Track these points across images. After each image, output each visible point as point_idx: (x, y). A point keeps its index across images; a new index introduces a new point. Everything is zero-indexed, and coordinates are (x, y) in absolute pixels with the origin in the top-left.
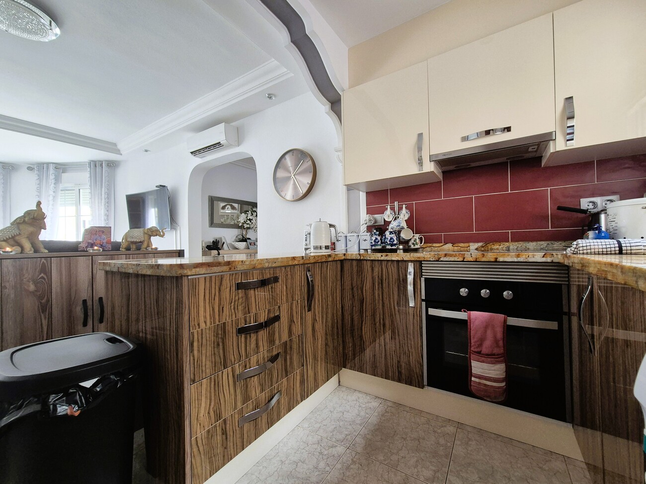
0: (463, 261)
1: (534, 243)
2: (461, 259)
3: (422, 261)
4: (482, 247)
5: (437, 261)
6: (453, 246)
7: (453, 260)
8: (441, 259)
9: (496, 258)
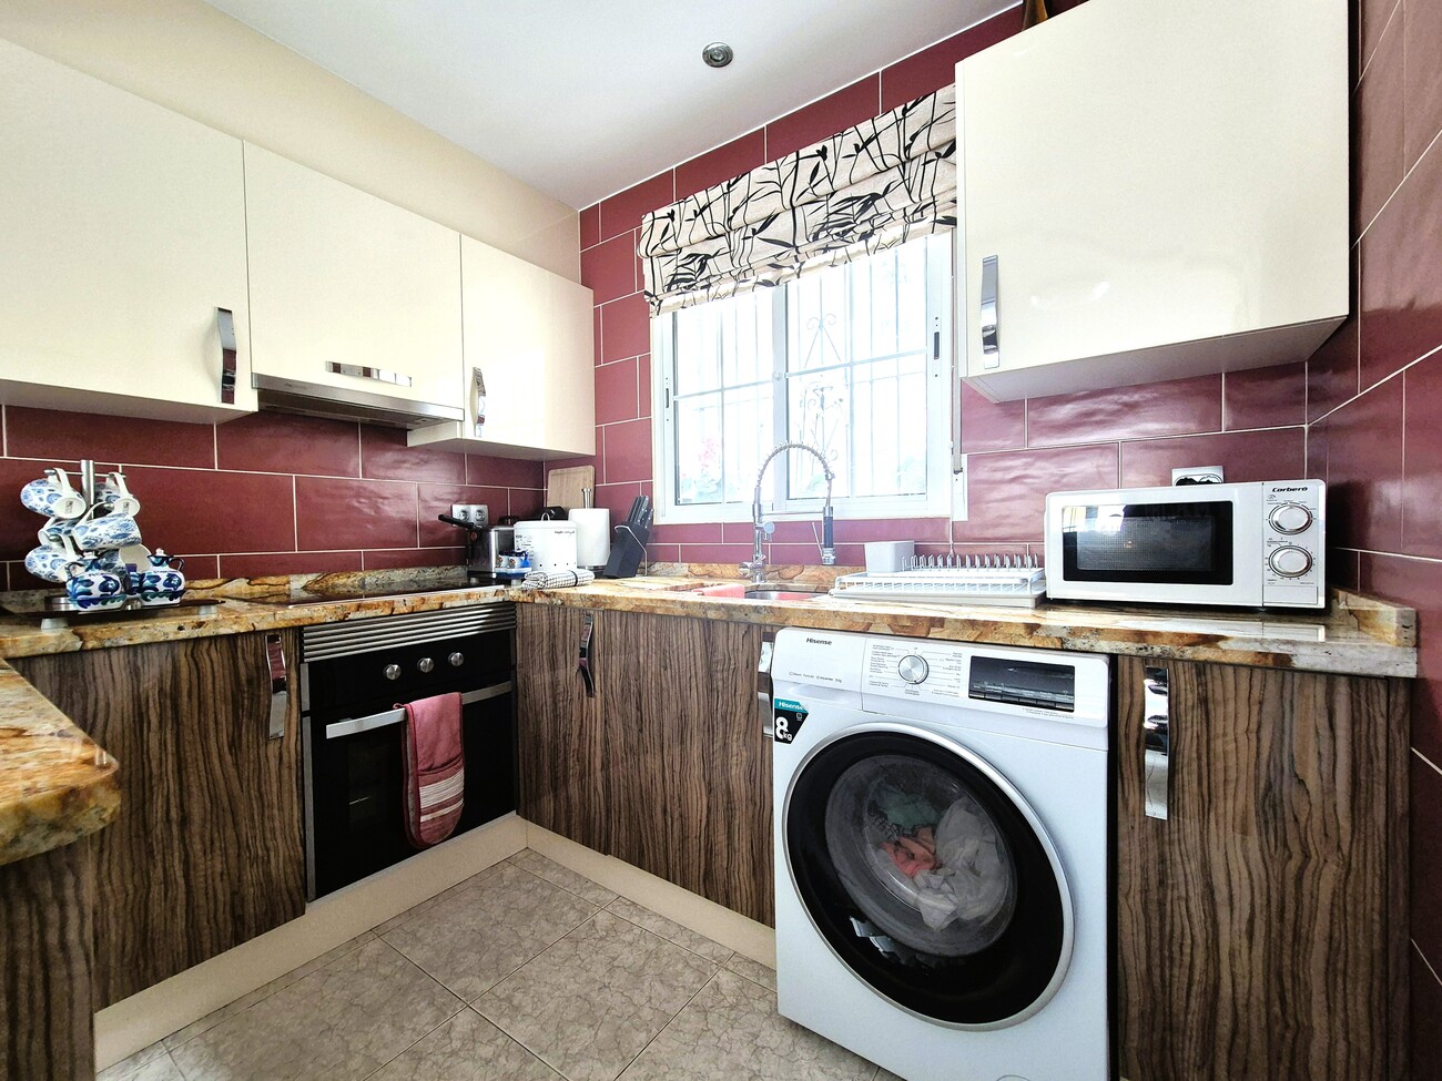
0: (391, 615)
1: (401, 572)
2: (388, 612)
3: (301, 628)
4: (316, 582)
5: (340, 621)
6: (249, 583)
7: (374, 615)
8: (351, 617)
9: (442, 604)
